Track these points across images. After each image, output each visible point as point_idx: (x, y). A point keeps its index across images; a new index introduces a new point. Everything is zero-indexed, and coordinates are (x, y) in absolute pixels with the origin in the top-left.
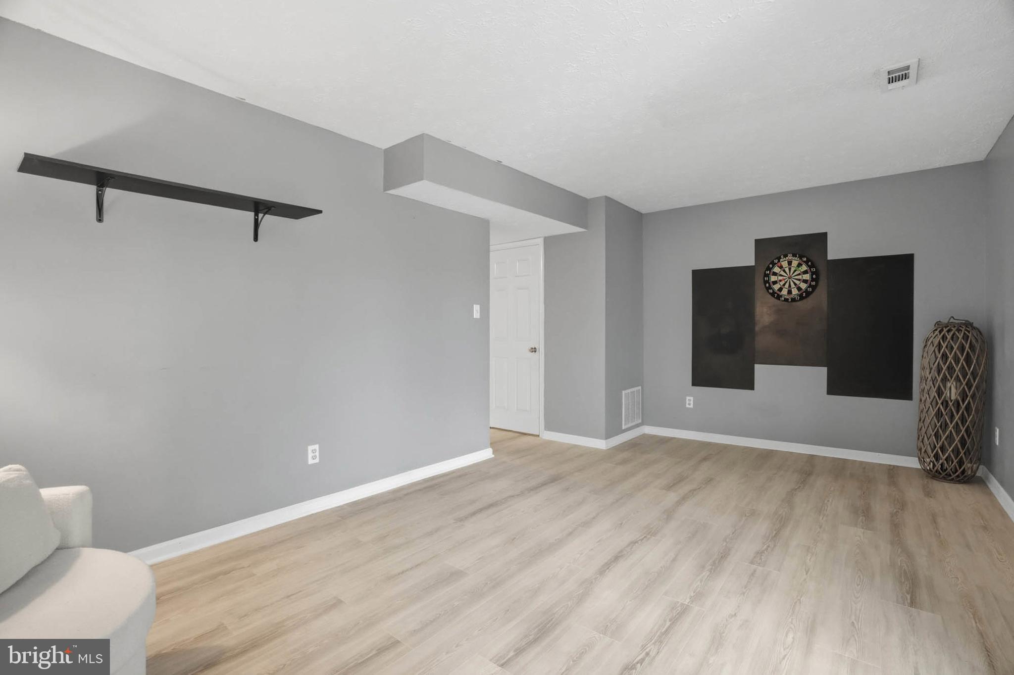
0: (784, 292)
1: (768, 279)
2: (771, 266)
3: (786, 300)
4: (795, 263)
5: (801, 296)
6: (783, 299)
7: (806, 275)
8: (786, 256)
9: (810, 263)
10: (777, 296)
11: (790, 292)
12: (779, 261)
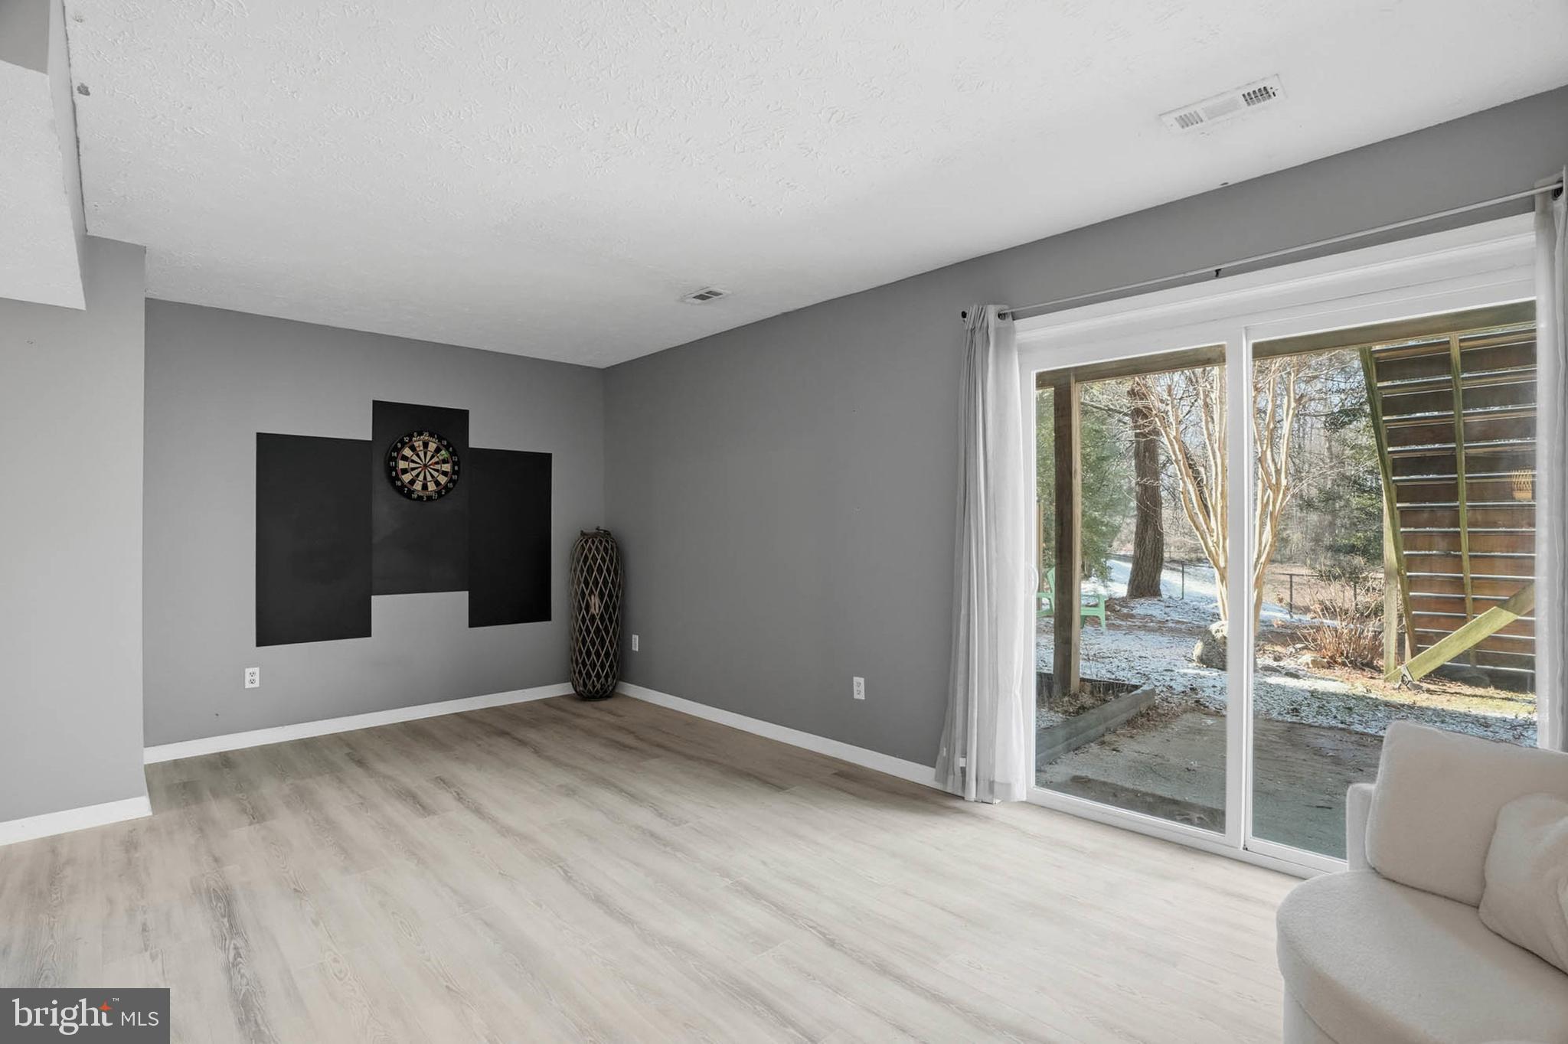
0: (418, 486)
1: (396, 464)
2: (399, 445)
3: (420, 498)
4: (432, 446)
5: (439, 492)
6: (416, 496)
7: (446, 465)
8: (420, 434)
9: (451, 449)
10: (405, 492)
11: (425, 487)
12: (411, 440)
